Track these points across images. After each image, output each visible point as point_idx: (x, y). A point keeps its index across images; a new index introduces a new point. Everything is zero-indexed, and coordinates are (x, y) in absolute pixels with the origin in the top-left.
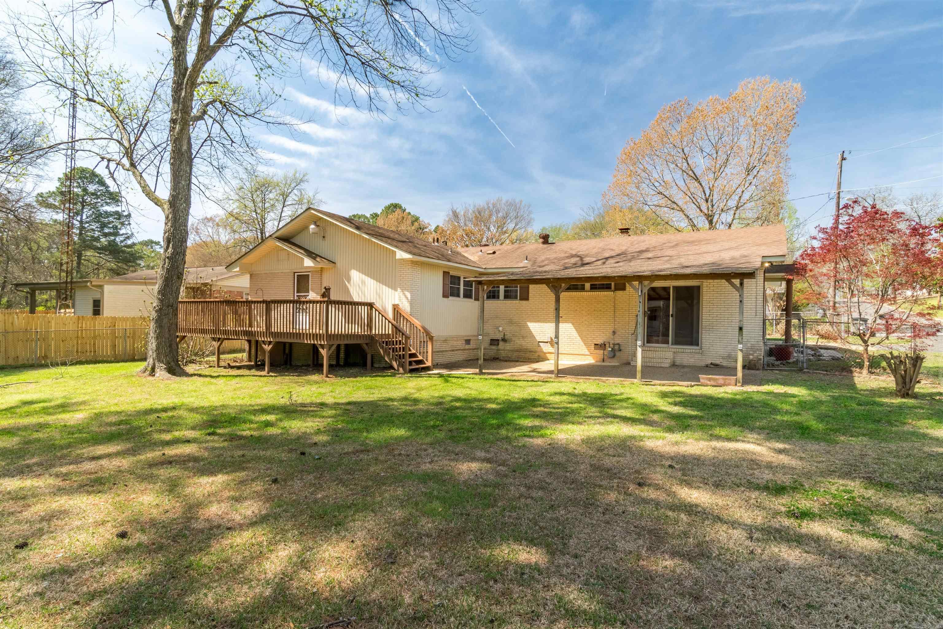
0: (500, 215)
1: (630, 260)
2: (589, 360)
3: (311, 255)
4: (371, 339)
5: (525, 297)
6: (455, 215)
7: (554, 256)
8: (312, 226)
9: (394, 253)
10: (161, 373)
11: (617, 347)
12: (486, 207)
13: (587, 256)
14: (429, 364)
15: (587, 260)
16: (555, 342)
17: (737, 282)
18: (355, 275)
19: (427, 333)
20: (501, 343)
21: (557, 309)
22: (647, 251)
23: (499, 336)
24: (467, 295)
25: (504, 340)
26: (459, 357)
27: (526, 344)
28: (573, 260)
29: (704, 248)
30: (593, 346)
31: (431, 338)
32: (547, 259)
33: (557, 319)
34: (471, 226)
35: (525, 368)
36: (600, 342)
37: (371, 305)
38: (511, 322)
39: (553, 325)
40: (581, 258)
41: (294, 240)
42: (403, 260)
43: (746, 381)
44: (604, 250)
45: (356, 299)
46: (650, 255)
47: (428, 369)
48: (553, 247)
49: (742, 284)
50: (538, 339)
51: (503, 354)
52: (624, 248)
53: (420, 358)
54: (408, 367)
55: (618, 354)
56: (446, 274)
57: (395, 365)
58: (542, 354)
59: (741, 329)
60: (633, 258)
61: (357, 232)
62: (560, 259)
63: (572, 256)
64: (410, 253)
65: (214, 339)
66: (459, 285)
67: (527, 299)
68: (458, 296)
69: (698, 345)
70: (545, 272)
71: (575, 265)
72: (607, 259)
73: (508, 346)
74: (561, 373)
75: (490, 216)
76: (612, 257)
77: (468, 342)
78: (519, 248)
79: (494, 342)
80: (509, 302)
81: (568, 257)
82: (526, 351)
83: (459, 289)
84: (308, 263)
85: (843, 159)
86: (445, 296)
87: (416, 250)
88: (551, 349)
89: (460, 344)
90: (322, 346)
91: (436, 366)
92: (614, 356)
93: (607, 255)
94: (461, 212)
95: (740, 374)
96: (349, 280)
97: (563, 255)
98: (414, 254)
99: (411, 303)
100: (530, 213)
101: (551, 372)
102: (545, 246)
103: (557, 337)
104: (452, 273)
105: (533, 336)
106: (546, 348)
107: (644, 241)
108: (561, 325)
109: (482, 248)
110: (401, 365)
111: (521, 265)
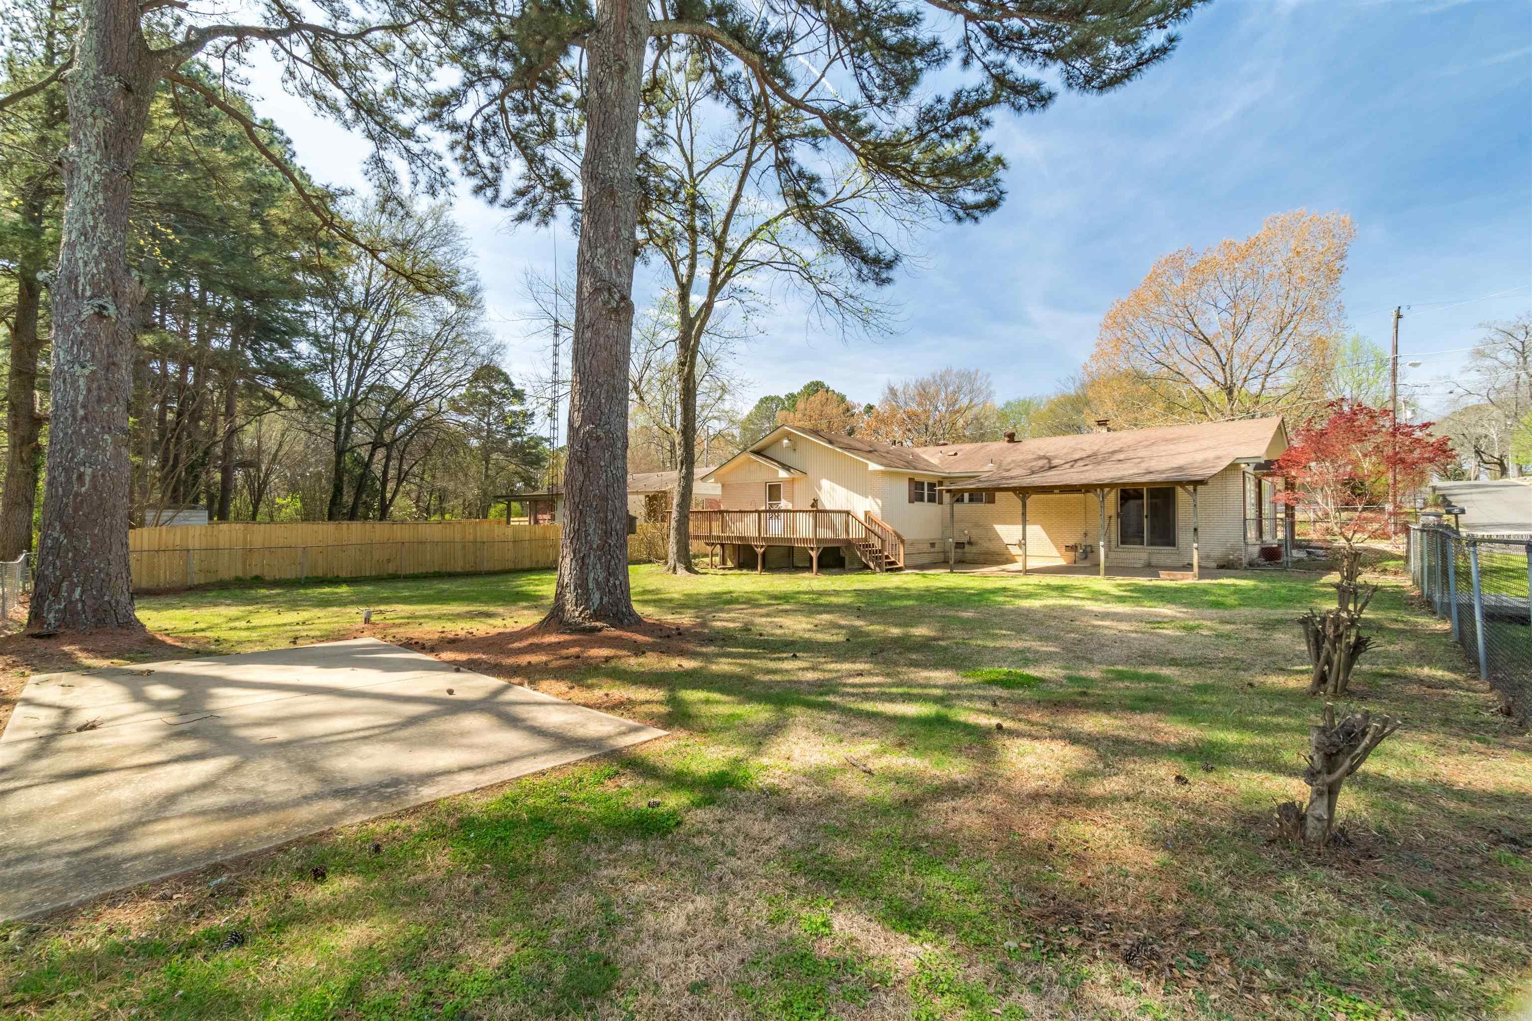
0: (951, 389)
1: (1099, 463)
2: (1061, 562)
3: (786, 468)
4: (849, 543)
5: (992, 500)
6: (893, 392)
7: (1021, 457)
8: (786, 441)
9: (867, 465)
10: (681, 571)
11: (1089, 549)
12: (932, 380)
13: (1055, 457)
14: (901, 564)
15: (1055, 462)
16: (1022, 544)
17: (1191, 488)
18: (825, 483)
19: (899, 537)
20: (967, 546)
21: (1024, 514)
22: (1120, 451)
23: (965, 540)
24: (931, 499)
25: (970, 543)
26: (926, 559)
27: (992, 546)
28: (1041, 463)
29: (1182, 447)
30: (1064, 549)
31: (903, 541)
32: (1013, 461)
33: (1024, 523)
34: (914, 407)
35: (994, 568)
36: (1071, 543)
37: (848, 513)
38: (977, 525)
39: (1020, 527)
40: (1049, 460)
41: (764, 453)
42: (875, 472)
43: (1201, 576)
44: (1075, 450)
45: (828, 508)
46: (1121, 456)
47: (900, 569)
48: (1019, 446)
49: (1195, 490)
50: (1006, 542)
51: (969, 557)
52: (1095, 448)
53: (893, 559)
54: (885, 568)
55: (1090, 555)
56: (911, 480)
57: (872, 565)
58: (1010, 557)
59: (1196, 530)
60: (1104, 460)
61: (830, 446)
62: (1026, 462)
63: (1040, 458)
64: (882, 465)
65: (707, 544)
66: (923, 489)
67: (993, 502)
68: (922, 500)
69: (1174, 545)
70: (1012, 478)
71: (1042, 469)
72: (1076, 461)
73: (975, 549)
74: (1027, 572)
75: (938, 393)
76: (1081, 459)
77: (933, 545)
78: (982, 448)
79: (959, 545)
80: (975, 506)
81: (1035, 459)
82: (994, 554)
83: (923, 494)
84: (783, 474)
85: (1399, 317)
86: (911, 501)
87: (885, 461)
88: (1020, 552)
89: (926, 547)
90: (812, 549)
91: (907, 567)
92: (1086, 558)
93: (1077, 456)
94: (899, 387)
95: (1196, 569)
96: (820, 488)
97: (1031, 457)
98: (885, 465)
99: (883, 509)
100: (989, 384)
101: (1020, 571)
102: (1011, 445)
103: (1024, 538)
104: (917, 479)
105: (1000, 539)
106: (1015, 551)
107: (1119, 439)
108: (1028, 527)
109: (941, 448)
110: (879, 565)
111: (986, 469)
